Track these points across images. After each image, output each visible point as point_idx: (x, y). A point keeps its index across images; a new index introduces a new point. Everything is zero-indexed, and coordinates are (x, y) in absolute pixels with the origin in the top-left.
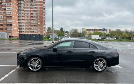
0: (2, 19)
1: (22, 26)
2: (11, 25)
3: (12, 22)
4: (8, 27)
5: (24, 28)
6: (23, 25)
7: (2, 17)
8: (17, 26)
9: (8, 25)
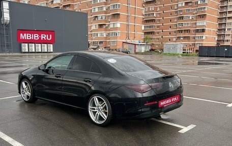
0: (189, 20)
1: (226, 30)
2: (203, 31)
3: (205, 24)
4: (197, 34)
5: (229, 35)
6: (229, 29)
7: (190, 18)
8: (214, 31)
9: (197, 31)
